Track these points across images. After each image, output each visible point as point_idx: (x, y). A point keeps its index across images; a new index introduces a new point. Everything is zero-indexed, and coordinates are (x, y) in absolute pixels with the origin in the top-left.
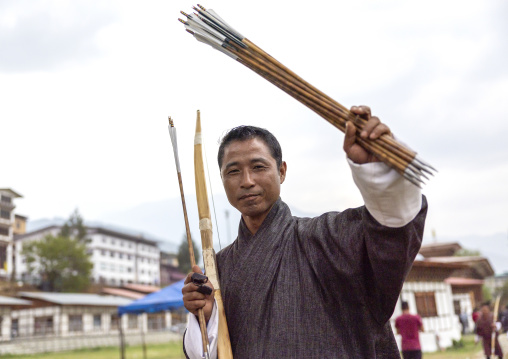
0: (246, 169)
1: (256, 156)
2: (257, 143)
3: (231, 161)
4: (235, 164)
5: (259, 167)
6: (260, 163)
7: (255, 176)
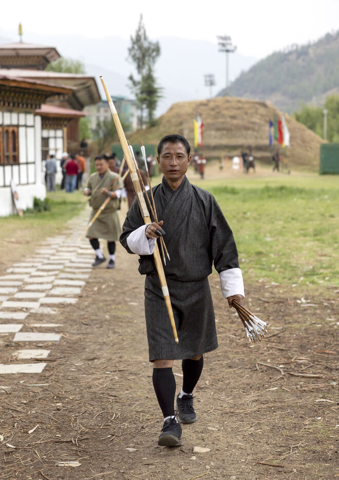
0: (174, 157)
1: (179, 151)
2: (180, 145)
3: (166, 152)
4: (169, 153)
5: (180, 157)
6: (181, 155)
7: (178, 161)
